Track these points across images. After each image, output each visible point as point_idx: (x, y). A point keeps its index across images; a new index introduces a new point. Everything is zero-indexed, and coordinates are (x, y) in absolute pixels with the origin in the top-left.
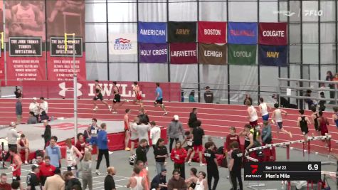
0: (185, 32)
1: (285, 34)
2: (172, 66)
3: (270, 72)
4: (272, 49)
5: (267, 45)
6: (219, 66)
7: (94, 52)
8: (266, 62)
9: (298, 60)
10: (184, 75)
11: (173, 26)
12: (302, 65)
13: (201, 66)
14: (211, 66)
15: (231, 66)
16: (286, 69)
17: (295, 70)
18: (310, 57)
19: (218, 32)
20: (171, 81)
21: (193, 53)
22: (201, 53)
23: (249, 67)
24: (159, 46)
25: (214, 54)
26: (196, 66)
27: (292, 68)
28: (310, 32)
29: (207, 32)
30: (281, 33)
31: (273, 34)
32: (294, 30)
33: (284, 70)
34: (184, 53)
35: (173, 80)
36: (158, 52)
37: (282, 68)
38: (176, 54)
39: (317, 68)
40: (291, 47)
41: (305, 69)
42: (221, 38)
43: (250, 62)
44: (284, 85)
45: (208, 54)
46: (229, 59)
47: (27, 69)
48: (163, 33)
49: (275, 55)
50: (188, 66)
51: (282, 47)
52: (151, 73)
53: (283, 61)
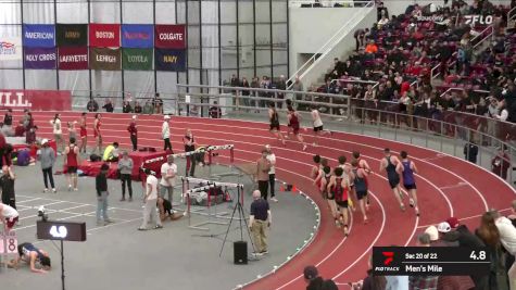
0: (75, 35)
1: (183, 37)
2: (61, 72)
3: (168, 80)
4: (170, 52)
5: (163, 49)
6: (112, 72)
8: (162, 66)
9: (198, 65)
10: (74, 81)
11: (61, 29)
12: (201, 70)
13: (93, 71)
14: (103, 72)
15: (126, 72)
16: (185, 74)
17: (194, 76)
18: (211, 60)
19: (111, 35)
20: (61, 89)
21: (85, 57)
22: (92, 58)
23: (145, 73)
24: (47, 51)
25: (107, 58)
26: (87, 72)
27: (191, 72)
28: (209, 33)
29: (99, 35)
30: (179, 36)
31: (171, 37)
32: (192, 33)
33: (182, 75)
34: (75, 58)
35: (63, 88)
36: (45, 57)
37: (180, 74)
38: (65, 59)
39: (217, 73)
40: (190, 51)
41: (204, 74)
42: (114, 42)
43: (145, 67)
44: (182, 91)
45: (100, 59)
46: (123, 65)
48: (50, 36)
49: (173, 59)
50: (78, 72)
51: (180, 50)
52: (38, 80)
53: (181, 66)
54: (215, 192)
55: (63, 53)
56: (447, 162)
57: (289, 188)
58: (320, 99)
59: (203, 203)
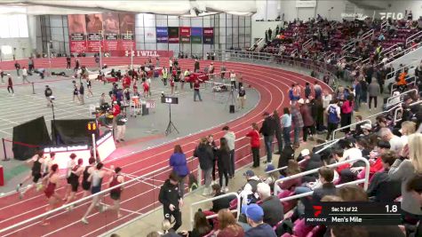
0: (174, 31)
1: (213, 32)
2: (169, 44)
3: (207, 47)
4: (208, 37)
5: (206, 36)
6: (188, 44)
7: (139, 38)
8: (205, 42)
9: (218, 42)
10: (174, 48)
11: (170, 29)
12: (219, 44)
13: (181, 44)
14: (185, 44)
15: (192, 44)
17: (217, 46)
18: (223, 40)
19: (187, 31)
20: (169, 50)
21: (178, 39)
22: (180, 39)
23: (199, 45)
24: (166, 36)
25: (186, 40)
26: (179, 44)
28: (222, 31)
29: (183, 31)
30: (211, 31)
31: (209, 32)
32: (216, 30)
33: (213, 46)
34: (174, 39)
36: (165, 39)
38: (171, 40)
39: (225, 45)
40: (215, 37)
42: (189, 33)
43: (199, 43)
44: (213, 51)
45: (183, 39)
46: (192, 41)
47: (112, 46)
48: (166, 31)
49: (209, 40)
50: (176, 44)
51: (212, 36)
52: (162, 47)
53: (212, 43)
54: (224, 87)
55: (170, 37)
56: (307, 78)
57: (250, 86)
58: (261, 55)
59: (219, 91)
